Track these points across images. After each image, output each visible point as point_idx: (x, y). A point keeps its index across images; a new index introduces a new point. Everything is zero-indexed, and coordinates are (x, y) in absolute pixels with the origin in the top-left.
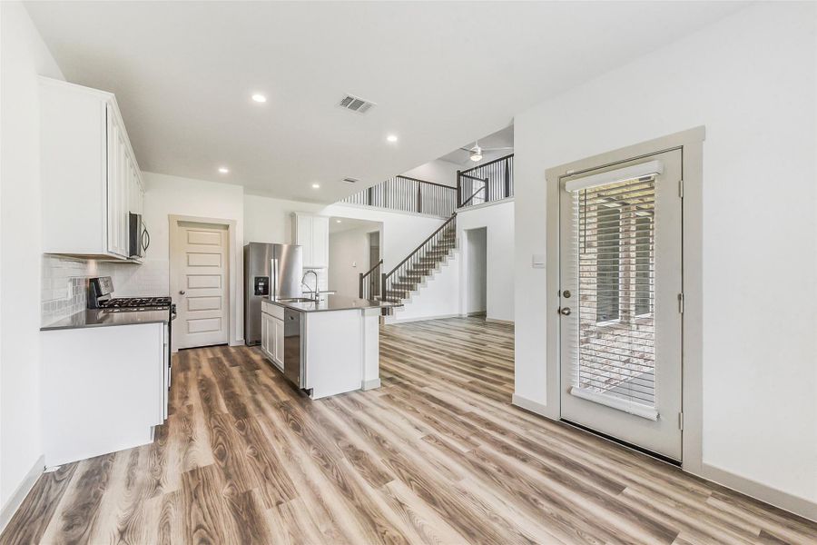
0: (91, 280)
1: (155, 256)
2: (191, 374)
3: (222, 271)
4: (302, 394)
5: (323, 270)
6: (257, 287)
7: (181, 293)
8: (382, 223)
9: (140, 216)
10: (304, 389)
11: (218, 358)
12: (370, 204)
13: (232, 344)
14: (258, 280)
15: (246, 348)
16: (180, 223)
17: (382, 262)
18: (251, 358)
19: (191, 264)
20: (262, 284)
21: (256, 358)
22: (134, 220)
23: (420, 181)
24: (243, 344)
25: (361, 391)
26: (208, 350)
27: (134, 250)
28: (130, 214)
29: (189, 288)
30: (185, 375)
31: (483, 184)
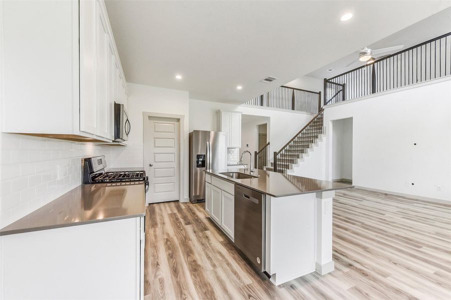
0: (86, 160)
1: (134, 139)
2: (159, 230)
3: (174, 150)
4: (264, 277)
5: (236, 149)
6: (198, 162)
7: (150, 165)
8: (270, 117)
9: (123, 105)
10: (265, 272)
11: (174, 214)
12: (262, 105)
13: (181, 201)
14: (199, 157)
15: (191, 205)
16: (150, 117)
17: (269, 144)
18: (197, 216)
19: (156, 146)
20: (202, 160)
21: (201, 216)
22: (118, 108)
23: (293, 89)
24: (188, 201)
25: (317, 274)
26: (167, 205)
27: (118, 135)
28: (115, 104)
29: (155, 162)
30: (155, 231)
31: (341, 88)
